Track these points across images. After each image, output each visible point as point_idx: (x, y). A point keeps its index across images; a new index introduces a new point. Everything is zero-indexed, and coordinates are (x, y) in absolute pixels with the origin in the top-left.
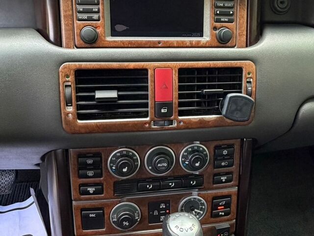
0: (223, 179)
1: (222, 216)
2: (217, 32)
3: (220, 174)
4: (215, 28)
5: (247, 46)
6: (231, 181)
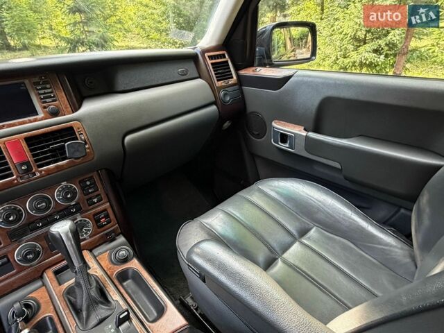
0: (95, 200)
1: (105, 225)
2: (47, 109)
3: (91, 198)
4: (45, 108)
5: (73, 112)
6: (102, 200)
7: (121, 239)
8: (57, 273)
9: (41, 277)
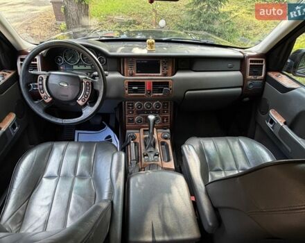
0: (165, 112)
1: (165, 122)
4: (163, 71)
5: (172, 76)
6: (168, 113)
7: (168, 131)
8: (144, 130)
9: (139, 130)
